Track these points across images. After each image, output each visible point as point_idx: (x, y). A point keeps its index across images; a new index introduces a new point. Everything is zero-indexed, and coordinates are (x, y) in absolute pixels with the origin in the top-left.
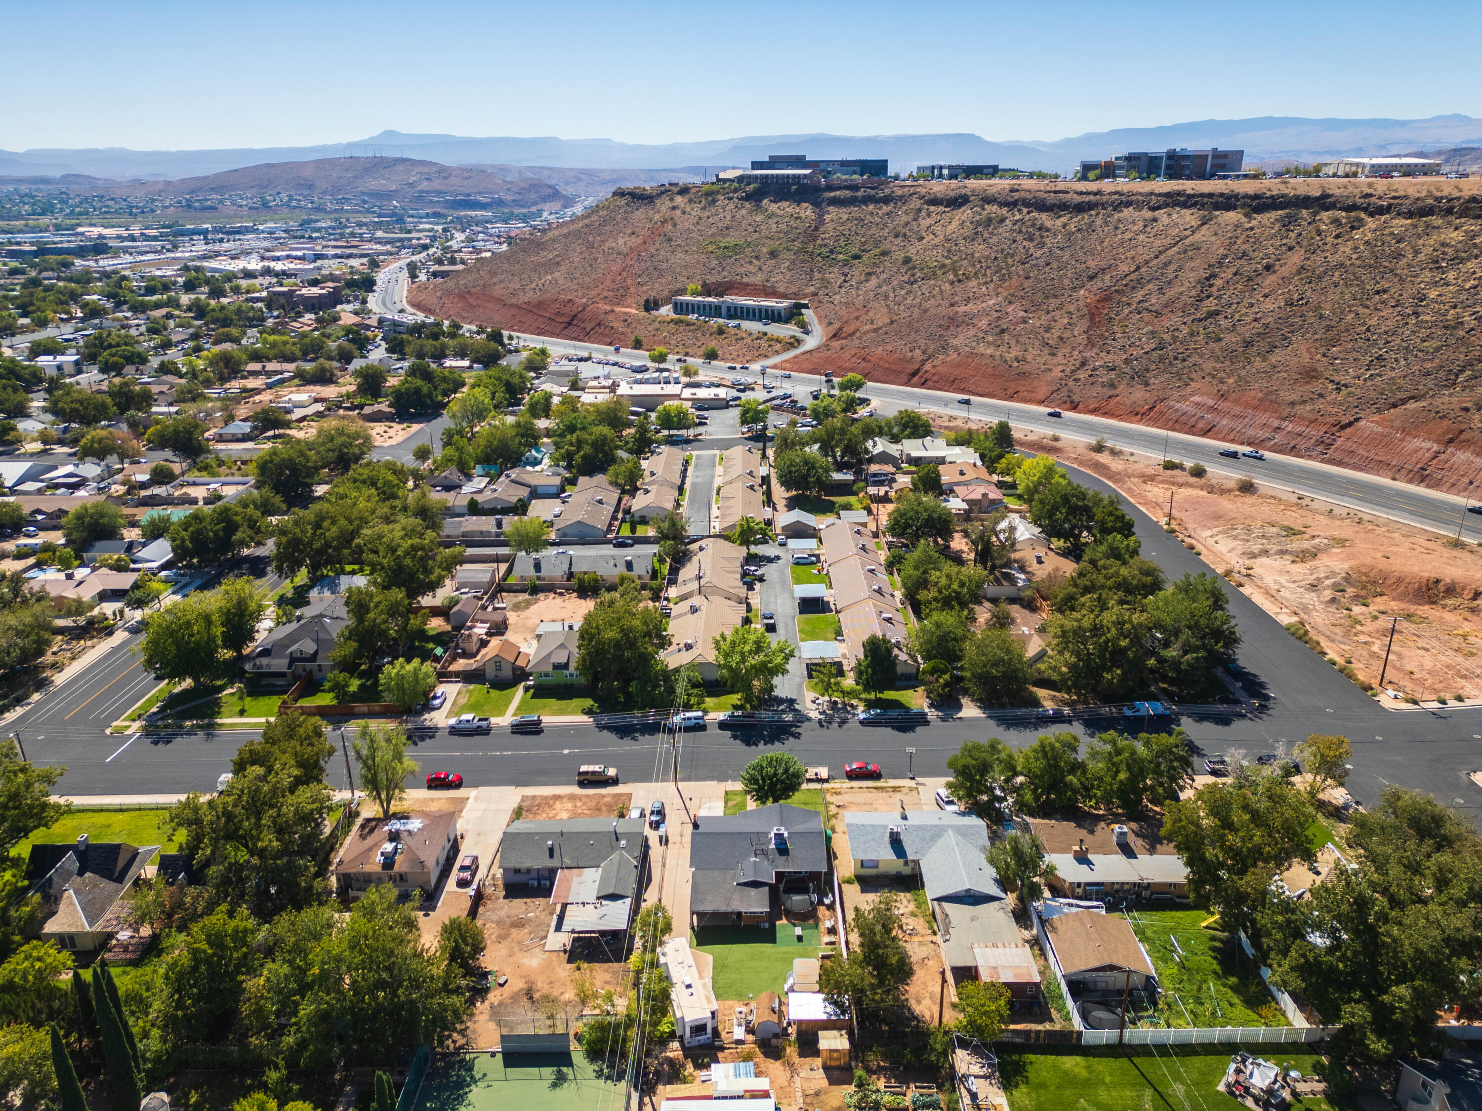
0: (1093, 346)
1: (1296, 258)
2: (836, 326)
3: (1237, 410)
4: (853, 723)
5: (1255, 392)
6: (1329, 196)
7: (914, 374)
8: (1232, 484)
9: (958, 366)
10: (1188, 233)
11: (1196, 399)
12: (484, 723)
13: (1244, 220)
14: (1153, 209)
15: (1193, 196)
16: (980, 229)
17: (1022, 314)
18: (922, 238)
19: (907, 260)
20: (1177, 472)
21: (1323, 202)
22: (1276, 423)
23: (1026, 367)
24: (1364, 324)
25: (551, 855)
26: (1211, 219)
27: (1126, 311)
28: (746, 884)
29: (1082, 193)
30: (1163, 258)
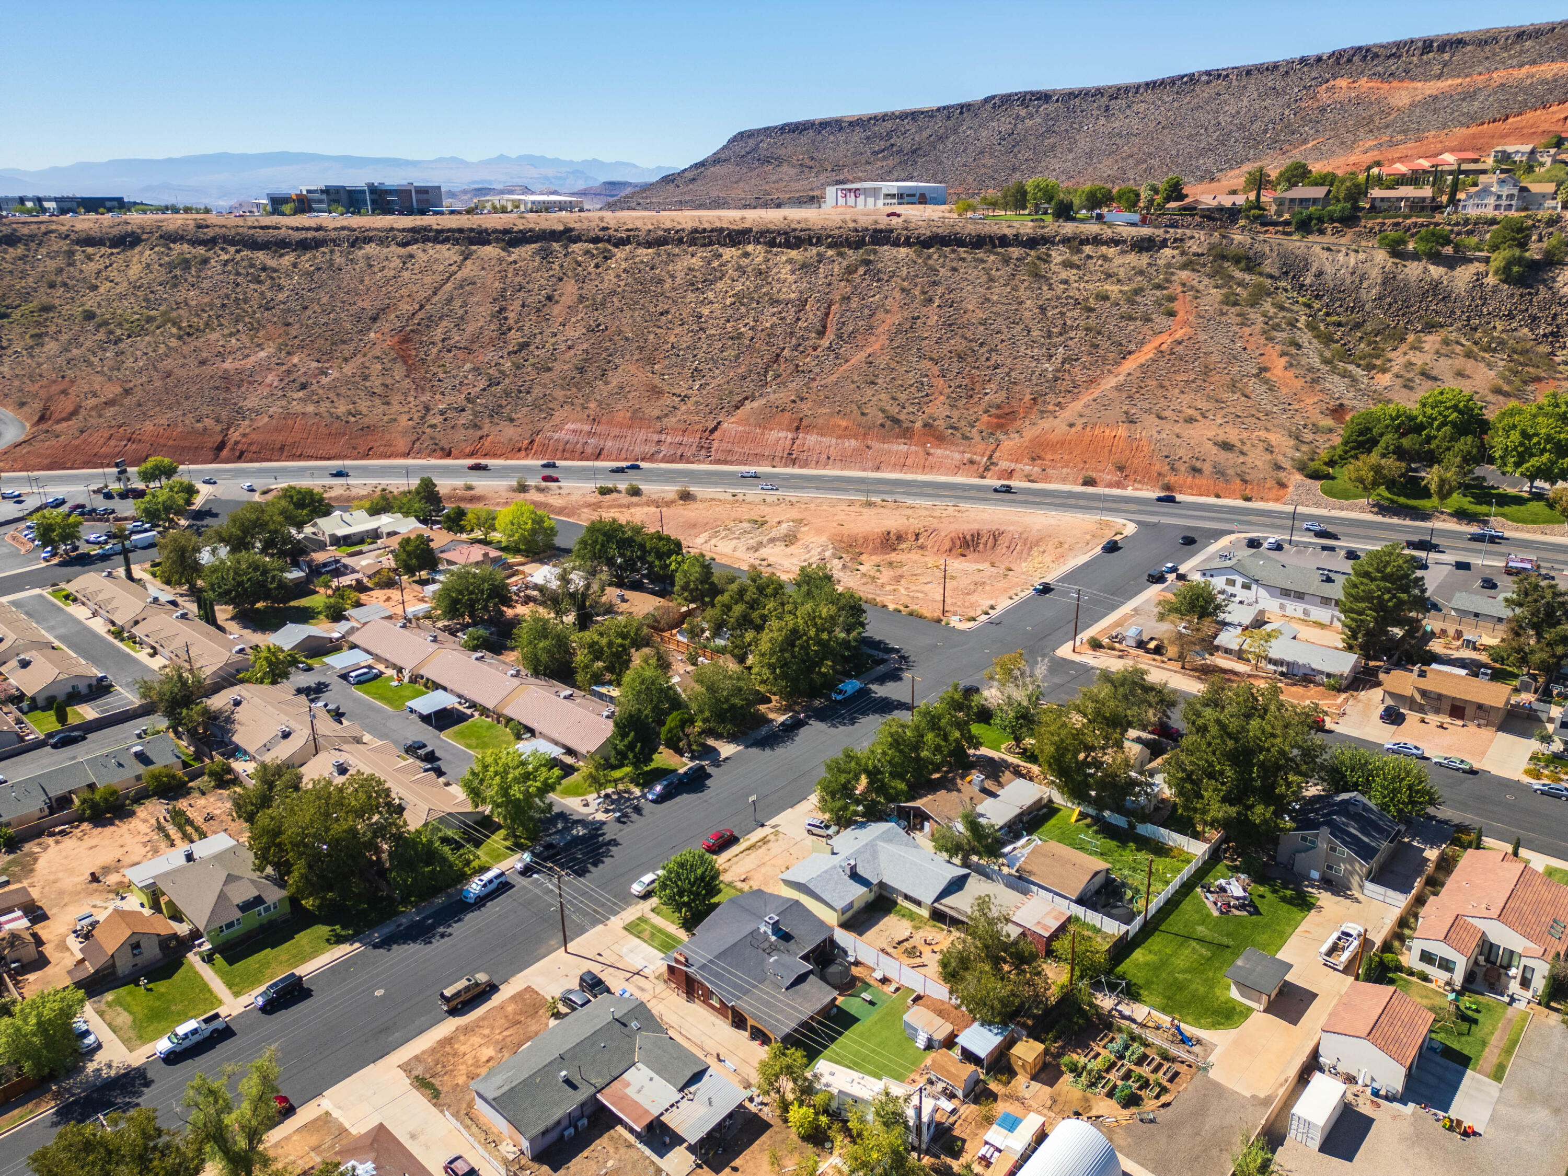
0: (423, 389)
1: (569, 289)
2: (37, 405)
3: (615, 431)
4: (647, 807)
5: (622, 413)
6: (571, 230)
7: (221, 446)
8: (672, 496)
9: (277, 430)
10: (454, 268)
11: (570, 426)
12: (215, 1025)
13: (503, 254)
14: (404, 245)
15: (442, 231)
16: (178, 272)
17: (315, 364)
18: (94, 288)
19: (89, 316)
20: (615, 495)
21: (567, 236)
22: (656, 437)
23: (366, 421)
24: (666, 342)
25: (574, 1087)
26: (470, 254)
27: (435, 350)
28: (793, 985)
29: (297, 229)
30: (442, 295)
